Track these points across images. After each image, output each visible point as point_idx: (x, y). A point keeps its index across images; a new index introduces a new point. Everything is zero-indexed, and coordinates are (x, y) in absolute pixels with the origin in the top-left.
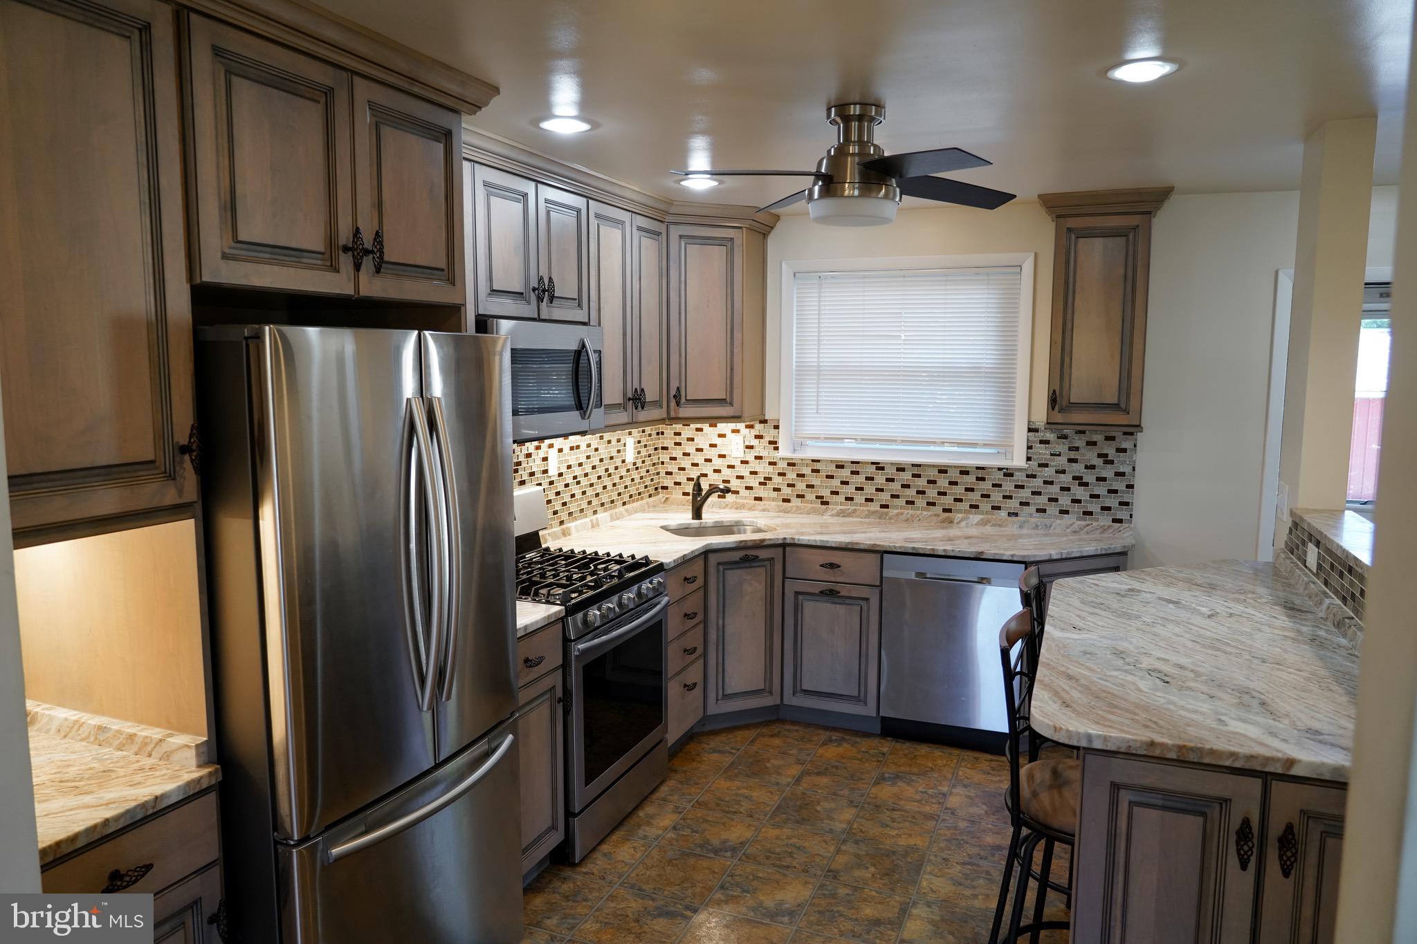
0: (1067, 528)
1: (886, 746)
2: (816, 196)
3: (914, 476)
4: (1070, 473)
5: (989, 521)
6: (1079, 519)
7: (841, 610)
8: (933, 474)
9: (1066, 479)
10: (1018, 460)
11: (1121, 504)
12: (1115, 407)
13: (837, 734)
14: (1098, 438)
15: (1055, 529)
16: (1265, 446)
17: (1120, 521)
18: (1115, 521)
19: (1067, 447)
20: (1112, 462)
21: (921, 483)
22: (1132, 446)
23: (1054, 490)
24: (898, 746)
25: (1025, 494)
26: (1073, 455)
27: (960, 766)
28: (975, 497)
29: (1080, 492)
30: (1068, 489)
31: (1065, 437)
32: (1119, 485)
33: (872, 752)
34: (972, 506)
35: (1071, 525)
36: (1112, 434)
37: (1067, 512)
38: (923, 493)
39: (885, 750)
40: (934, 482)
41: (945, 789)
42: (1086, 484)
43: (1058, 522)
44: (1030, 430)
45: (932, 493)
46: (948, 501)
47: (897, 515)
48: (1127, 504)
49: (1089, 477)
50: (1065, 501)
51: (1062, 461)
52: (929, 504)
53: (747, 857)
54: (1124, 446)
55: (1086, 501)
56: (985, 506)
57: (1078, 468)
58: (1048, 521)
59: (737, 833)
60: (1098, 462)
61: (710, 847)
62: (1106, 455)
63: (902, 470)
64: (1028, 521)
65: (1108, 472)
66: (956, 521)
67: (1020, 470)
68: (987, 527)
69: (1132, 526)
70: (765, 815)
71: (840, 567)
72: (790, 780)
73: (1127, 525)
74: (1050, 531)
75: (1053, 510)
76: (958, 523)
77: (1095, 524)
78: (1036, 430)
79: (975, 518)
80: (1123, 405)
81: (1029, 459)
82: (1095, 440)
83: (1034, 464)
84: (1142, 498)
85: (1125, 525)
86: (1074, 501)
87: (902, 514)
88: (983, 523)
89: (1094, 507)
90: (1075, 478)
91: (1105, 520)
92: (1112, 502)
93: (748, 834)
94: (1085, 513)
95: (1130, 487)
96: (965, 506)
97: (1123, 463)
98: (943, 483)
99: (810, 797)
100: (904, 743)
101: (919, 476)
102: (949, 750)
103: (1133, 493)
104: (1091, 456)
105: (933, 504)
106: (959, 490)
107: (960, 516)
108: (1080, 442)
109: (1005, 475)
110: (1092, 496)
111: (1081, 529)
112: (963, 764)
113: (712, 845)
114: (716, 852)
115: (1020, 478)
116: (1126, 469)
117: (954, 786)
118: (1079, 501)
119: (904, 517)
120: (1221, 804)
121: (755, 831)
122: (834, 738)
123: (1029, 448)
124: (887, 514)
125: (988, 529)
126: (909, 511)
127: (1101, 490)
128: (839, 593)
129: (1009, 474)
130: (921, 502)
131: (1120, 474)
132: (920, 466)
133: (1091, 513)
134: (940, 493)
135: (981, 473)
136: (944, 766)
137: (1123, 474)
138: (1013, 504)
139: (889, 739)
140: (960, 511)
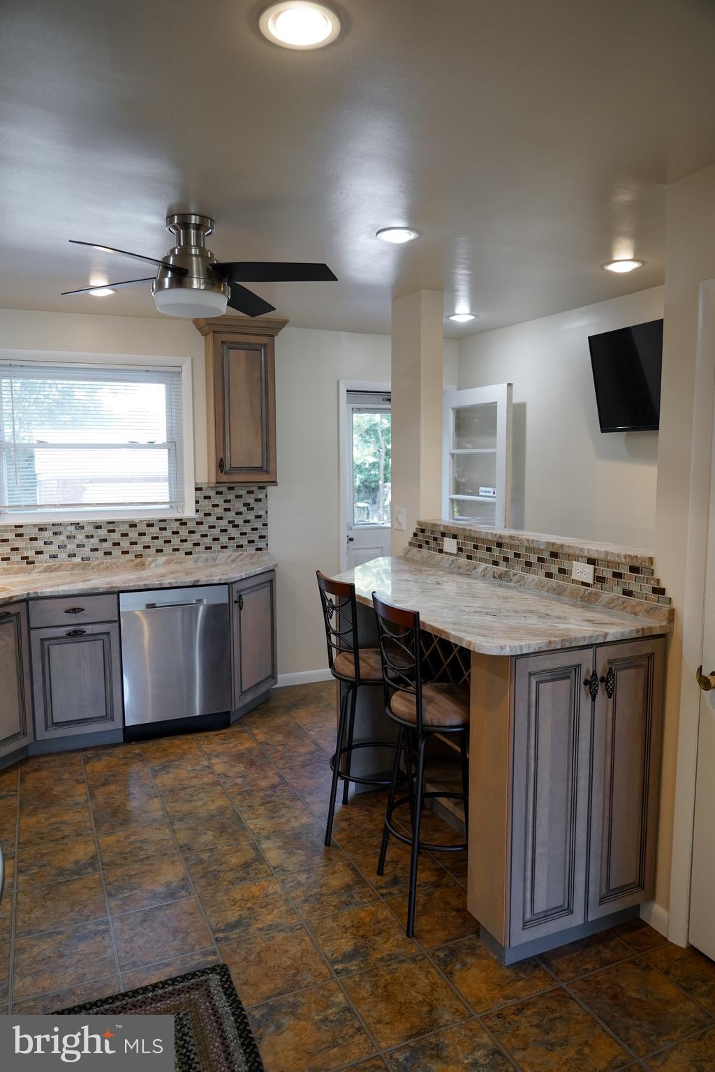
0: (228, 558)
1: (136, 748)
2: (167, 285)
3: (110, 531)
4: (226, 519)
5: (172, 560)
6: (234, 551)
7: (85, 646)
8: (125, 528)
9: (224, 523)
10: (189, 512)
11: (261, 537)
12: (259, 469)
13: (90, 752)
14: (243, 492)
15: (219, 560)
16: (339, 492)
17: (260, 549)
18: (258, 549)
19: (222, 500)
20: (253, 509)
21: (116, 537)
22: (264, 497)
23: (216, 532)
24: (144, 745)
25: (196, 537)
26: (227, 505)
27: (201, 745)
28: (159, 543)
29: (234, 532)
30: (226, 531)
31: (221, 493)
32: (258, 524)
33: (128, 756)
34: (158, 551)
35: (230, 556)
36: (252, 489)
37: (226, 547)
38: (118, 544)
39: (138, 751)
40: (126, 535)
41: (206, 763)
42: (237, 526)
43: (221, 555)
44: (197, 489)
45: (125, 544)
46: (138, 548)
47: (98, 565)
48: (264, 537)
49: (239, 521)
50: (224, 539)
51: (219, 511)
52: (123, 553)
53: (107, 865)
54: (259, 497)
55: (237, 538)
56: (168, 549)
57: (231, 515)
58: (213, 555)
59: (81, 852)
60: (244, 509)
61: (69, 872)
62: (249, 504)
63: (99, 527)
64: (200, 557)
65: (250, 516)
66: (147, 564)
67: (190, 519)
68: (171, 565)
69: (268, 551)
70: (91, 829)
71: (83, 610)
72: (84, 797)
73: (265, 552)
74: (217, 562)
75: (216, 546)
76: (149, 565)
77: (246, 553)
78: (200, 489)
79: (161, 559)
80: (265, 468)
81: (197, 511)
82: (240, 494)
83: (201, 514)
84: (273, 532)
85: (264, 552)
86: (230, 539)
87: (102, 563)
88: (168, 563)
89: (244, 542)
90: (229, 522)
91: (251, 550)
92: (255, 537)
93: (91, 849)
94: (238, 546)
95: (265, 525)
96: (152, 551)
97: (261, 509)
98: (133, 535)
99: (114, 804)
100: (147, 743)
101: (113, 531)
102: (183, 737)
103: (267, 529)
104: (238, 505)
105: (127, 552)
106: (146, 540)
107: (150, 559)
108: (231, 497)
109: (181, 524)
110: (242, 534)
111: (237, 558)
112: (202, 743)
113: (69, 870)
114: (78, 873)
115: (192, 525)
116: (261, 513)
117: (209, 759)
118: (233, 539)
119: (104, 566)
120: (575, 669)
121: (94, 843)
122: (90, 756)
123: (197, 502)
124: (89, 565)
125: (173, 567)
126: (108, 559)
127: (247, 529)
128: (85, 632)
129: (182, 523)
130: (116, 552)
131: (259, 517)
132: (114, 523)
133: (241, 546)
134: (132, 543)
135: (163, 524)
136: (190, 748)
137: (260, 517)
138: (188, 546)
139: (133, 743)
140: (149, 556)
